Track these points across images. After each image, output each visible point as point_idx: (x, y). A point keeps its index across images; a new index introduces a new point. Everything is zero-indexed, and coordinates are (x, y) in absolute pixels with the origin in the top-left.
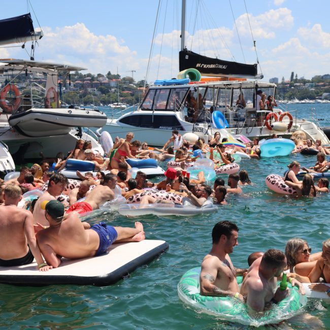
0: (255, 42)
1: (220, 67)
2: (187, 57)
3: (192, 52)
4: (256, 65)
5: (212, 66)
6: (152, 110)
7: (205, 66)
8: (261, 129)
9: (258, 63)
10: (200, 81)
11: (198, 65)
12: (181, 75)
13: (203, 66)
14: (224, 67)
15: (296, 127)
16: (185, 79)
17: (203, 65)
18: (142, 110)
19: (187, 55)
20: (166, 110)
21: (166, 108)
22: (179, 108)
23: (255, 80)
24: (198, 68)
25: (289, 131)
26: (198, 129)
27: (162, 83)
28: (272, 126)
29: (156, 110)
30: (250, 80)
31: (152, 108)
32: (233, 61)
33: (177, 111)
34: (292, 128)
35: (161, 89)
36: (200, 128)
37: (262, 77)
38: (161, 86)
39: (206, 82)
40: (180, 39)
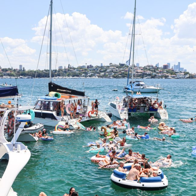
1: (68, 91)
2: (52, 86)
3: (54, 83)
4: (84, 92)
5: (64, 91)
6: (40, 110)
7: (61, 90)
8: (87, 118)
11: (58, 90)
14: (70, 92)
15: (99, 115)
18: (36, 109)
23: (84, 98)
25: (96, 117)
26: (64, 120)
28: (91, 116)
32: (74, 90)
34: (98, 116)
38: (44, 100)
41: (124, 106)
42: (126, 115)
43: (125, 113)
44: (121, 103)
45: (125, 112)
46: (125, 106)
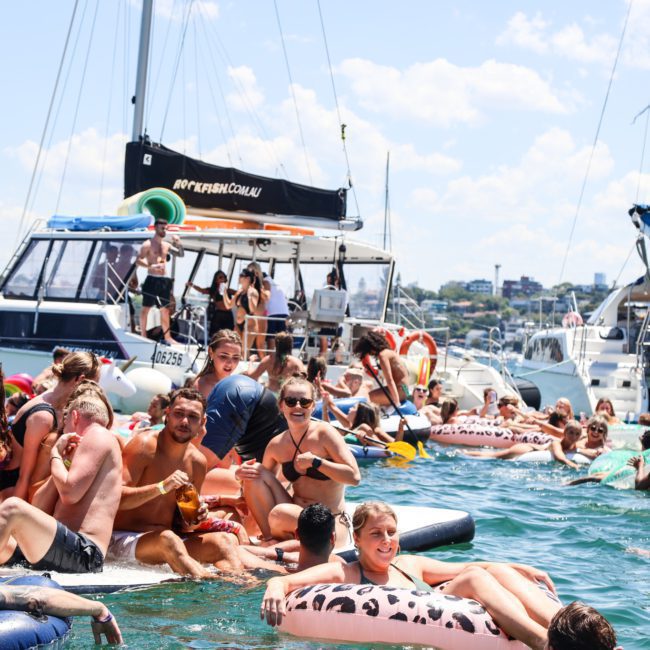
0: (344, 126)
1: (243, 191)
2: (147, 160)
3: (162, 147)
4: (345, 190)
5: (218, 188)
6: (35, 298)
7: (197, 189)
9: (350, 185)
10: (182, 225)
11: (180, 184)
12: (128, 208)
13: (193, 187)
14: (254, 193)
15: (445, 375)
16: (139, 216)
17: (193, 183)
18: (6, 297)
19: (149, 153)
20: (77, 299)
21: (79, 293)
22: (116, 296)
23: (337, 232)
24: (179, 192)
26: (168, 357)
27: (71, 222)
29: (47, 299)
30: (323, 233)
31: (36, 292)
32: (278, 177)
33: (110, 302)
35: (66, 240)
36: (173, 355)
37: (359, 225)
38: (67, 233)
39: (198, 229)
40: (133, 106)
41: (619, 344)
42: (633, 400)
43: (627, 384)
44: (601, 323)
45: (627, 378)
46: (625, 341)
